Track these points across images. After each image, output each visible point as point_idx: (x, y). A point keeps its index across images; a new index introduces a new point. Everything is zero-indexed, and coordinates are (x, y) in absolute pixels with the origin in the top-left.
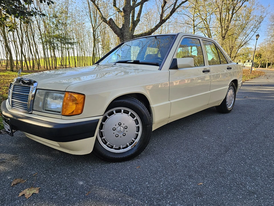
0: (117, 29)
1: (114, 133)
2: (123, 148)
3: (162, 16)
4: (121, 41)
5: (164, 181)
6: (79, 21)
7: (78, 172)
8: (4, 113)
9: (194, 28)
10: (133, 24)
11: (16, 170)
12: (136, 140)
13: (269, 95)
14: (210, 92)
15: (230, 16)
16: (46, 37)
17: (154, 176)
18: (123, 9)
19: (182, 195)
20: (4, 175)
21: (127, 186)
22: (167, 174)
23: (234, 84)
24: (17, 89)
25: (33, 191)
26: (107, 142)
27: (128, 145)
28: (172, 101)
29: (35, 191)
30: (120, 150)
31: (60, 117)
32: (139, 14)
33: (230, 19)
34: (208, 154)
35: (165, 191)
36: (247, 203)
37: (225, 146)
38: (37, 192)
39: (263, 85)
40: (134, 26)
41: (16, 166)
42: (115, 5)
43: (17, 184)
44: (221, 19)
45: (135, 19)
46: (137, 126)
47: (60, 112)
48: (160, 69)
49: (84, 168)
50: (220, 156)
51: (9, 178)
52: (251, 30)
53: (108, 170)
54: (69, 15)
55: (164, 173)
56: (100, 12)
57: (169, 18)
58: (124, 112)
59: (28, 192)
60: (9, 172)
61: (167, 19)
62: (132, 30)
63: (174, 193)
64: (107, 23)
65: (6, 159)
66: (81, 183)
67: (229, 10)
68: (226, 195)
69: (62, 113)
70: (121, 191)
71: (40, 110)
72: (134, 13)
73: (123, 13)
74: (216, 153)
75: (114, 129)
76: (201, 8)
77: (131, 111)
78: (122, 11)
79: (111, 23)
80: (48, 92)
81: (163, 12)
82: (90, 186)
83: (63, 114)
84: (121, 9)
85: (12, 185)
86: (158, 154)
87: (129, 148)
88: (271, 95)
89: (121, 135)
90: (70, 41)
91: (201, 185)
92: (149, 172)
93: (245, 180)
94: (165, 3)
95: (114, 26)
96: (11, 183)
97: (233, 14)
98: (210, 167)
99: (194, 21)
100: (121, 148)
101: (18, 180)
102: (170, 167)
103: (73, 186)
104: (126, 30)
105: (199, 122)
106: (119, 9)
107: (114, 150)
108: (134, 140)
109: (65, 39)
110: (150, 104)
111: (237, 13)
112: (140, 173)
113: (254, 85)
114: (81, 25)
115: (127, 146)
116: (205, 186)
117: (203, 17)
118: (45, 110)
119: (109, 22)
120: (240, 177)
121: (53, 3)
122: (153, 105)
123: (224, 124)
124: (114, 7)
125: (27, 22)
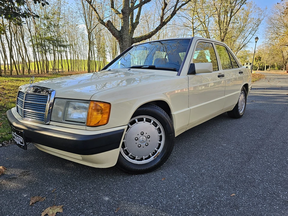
0: (116, 31)
1: (136, 143)
2: (146, 159)
3: (162, 18)
4: (119, 44)
5: (195, 194)
6: (72, 23)
7: (100, 187)
8: (15, 124)
9: (193, 30)
10: (132, 26)
11: (31, 186)
12: (159, 150)
13: (275, 99)
14: (224, 97)
15: (229, 19)
16: (37, 40)
17: (183, 189)
18: (122, 11)
19: (218, 208)
20: (18, 192)
21: (157, 200)
22: (195, 185)
23: (245, 88)
24: (30, 97)
25: (56, 210)
26: (129, 153)
27: (151, 155)
28: (191, 108)
29: (59, 209)
30: (143, 161)
31: (84, 128)
32: (138, 16)
33: (228, 21)
34: (232, 162)
35: (198, 204)
36: (286, 214)
37: (247, 153)
38: (61, 211)
39: (267, 89)
40: (133, 28)
41: (29, 182)
42: (112, 7)
43: (36, 202)
44: (219, 21)
45: (134, 21)
46: (160, 135)
47: (85, 123)
48: (179, 75)
49: (105, 181)
50: (245, 164)
51: (25, 196)
52: (249, 32)
53: (131, 183)
54: (61, 16)
55: (192, 184)
56: (98, 14)
57: (169, 20)
58: (146, 121)
59: (51, 211)
60: (23, 189)
61: (167, 22)
62: (131, 33)
63: (209, 206)
64: (105, 26)
65: (17, 175)
66: (107, 199)
67: (227, 12)
68: (262, 206)
69: (87, 123)
70: (152, 206)
71: (60, 121)
72: (133, 15)
73: (121, 15)
74: (239, 161)
75: (137, 139)
76: (199, 10)
77: (153, 120)
78: (121, 12)
79: (109, 25)
80: (68, 101)
81: (163, 14)
82: (117, 201)
83: (88, 125)
84: (120, 11)
85: (31, 204)
86: (180, 164)
87: (152, 158)
88: (277, 99)
89: (143, 145)
90: (62, 44)
91: (234, 196)
92: (177, 184)
93: (277, 189)
94: (166, 5)
95: (112, 28)
96: (29, 201)
97: (231, 16)
98: (238, 176)
99: (193, 23)
100: (144, 158)
101: (36, 198)
102: (196, 178)
103: (99, 202)
104: (125, 32)
105: (213, 128)
106: (118, 11)
107: (136, 161)
108: (156, 150)
109: (58, 41)
110: (172, 112)
111: (235, 15)
112: (166, 185)
113: (258, 89)
114: (75, 27)
115: (149, 157)
116: (238, 197)
117: (201, 20)
118: (66, 121)
119: (107, 24)
120: (270, 186)
121: (48, 4)
122: (174, 113)
123: (239, 130)
124: (112, 9)
125: (18, 23)
